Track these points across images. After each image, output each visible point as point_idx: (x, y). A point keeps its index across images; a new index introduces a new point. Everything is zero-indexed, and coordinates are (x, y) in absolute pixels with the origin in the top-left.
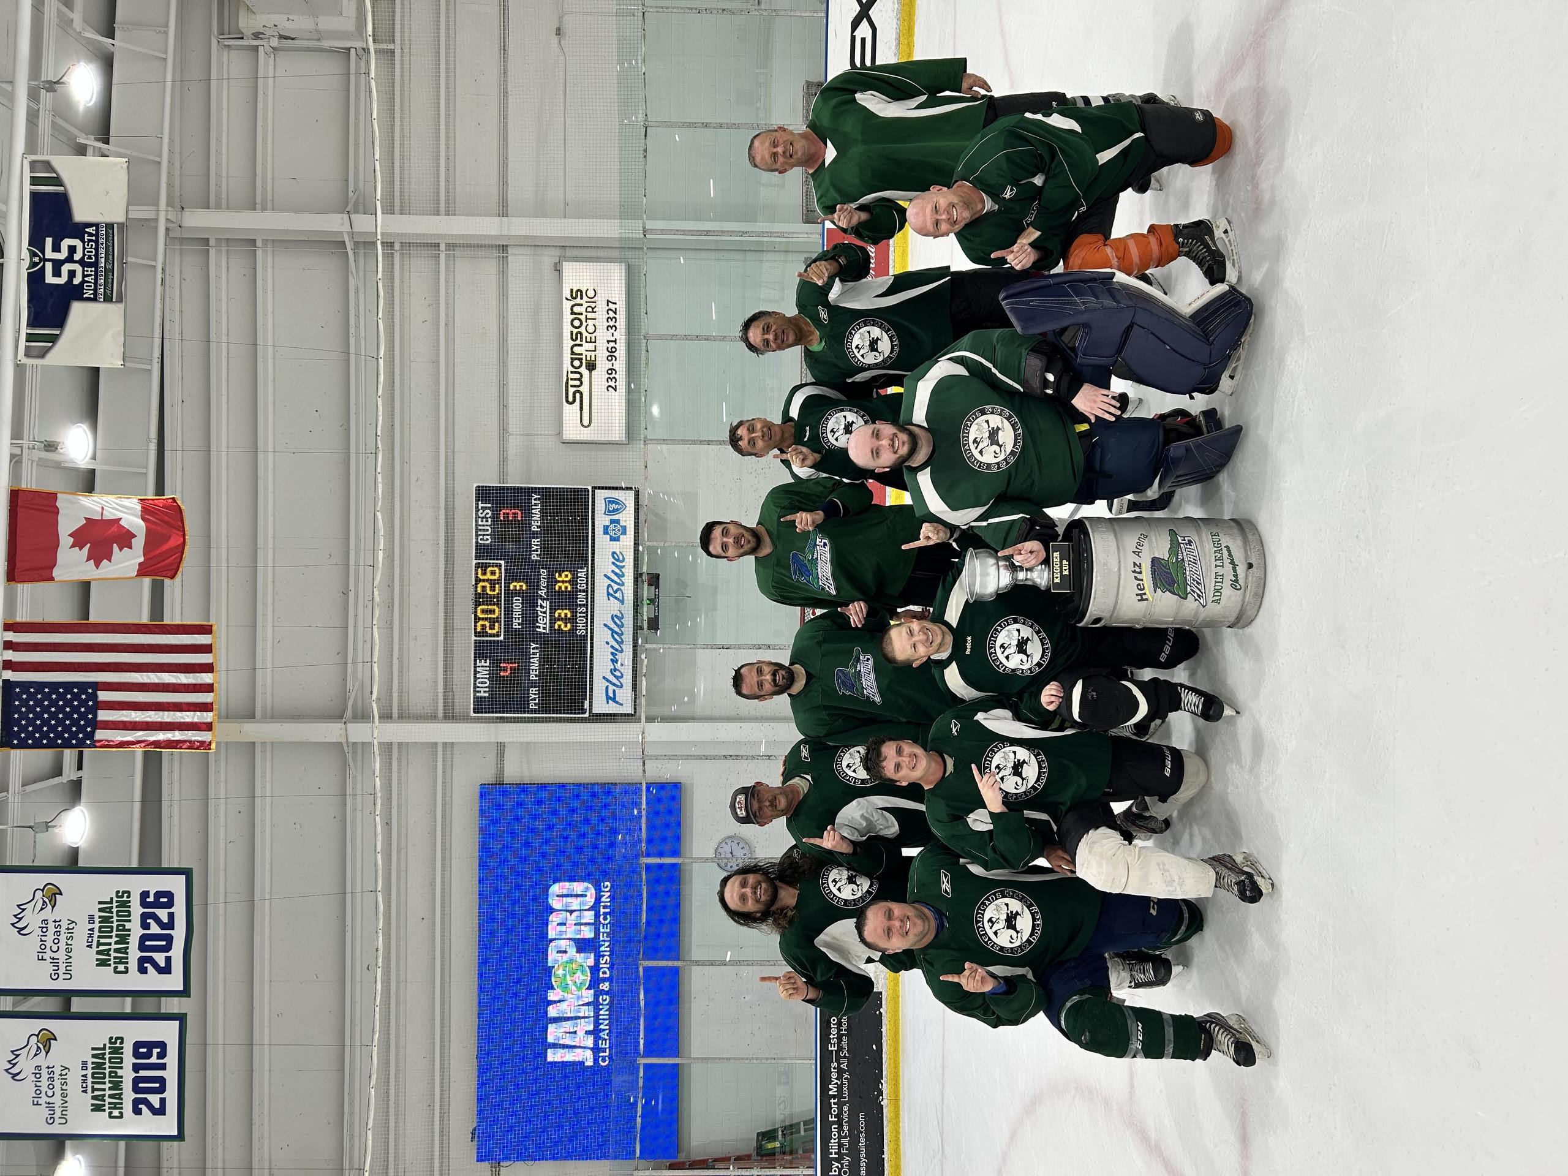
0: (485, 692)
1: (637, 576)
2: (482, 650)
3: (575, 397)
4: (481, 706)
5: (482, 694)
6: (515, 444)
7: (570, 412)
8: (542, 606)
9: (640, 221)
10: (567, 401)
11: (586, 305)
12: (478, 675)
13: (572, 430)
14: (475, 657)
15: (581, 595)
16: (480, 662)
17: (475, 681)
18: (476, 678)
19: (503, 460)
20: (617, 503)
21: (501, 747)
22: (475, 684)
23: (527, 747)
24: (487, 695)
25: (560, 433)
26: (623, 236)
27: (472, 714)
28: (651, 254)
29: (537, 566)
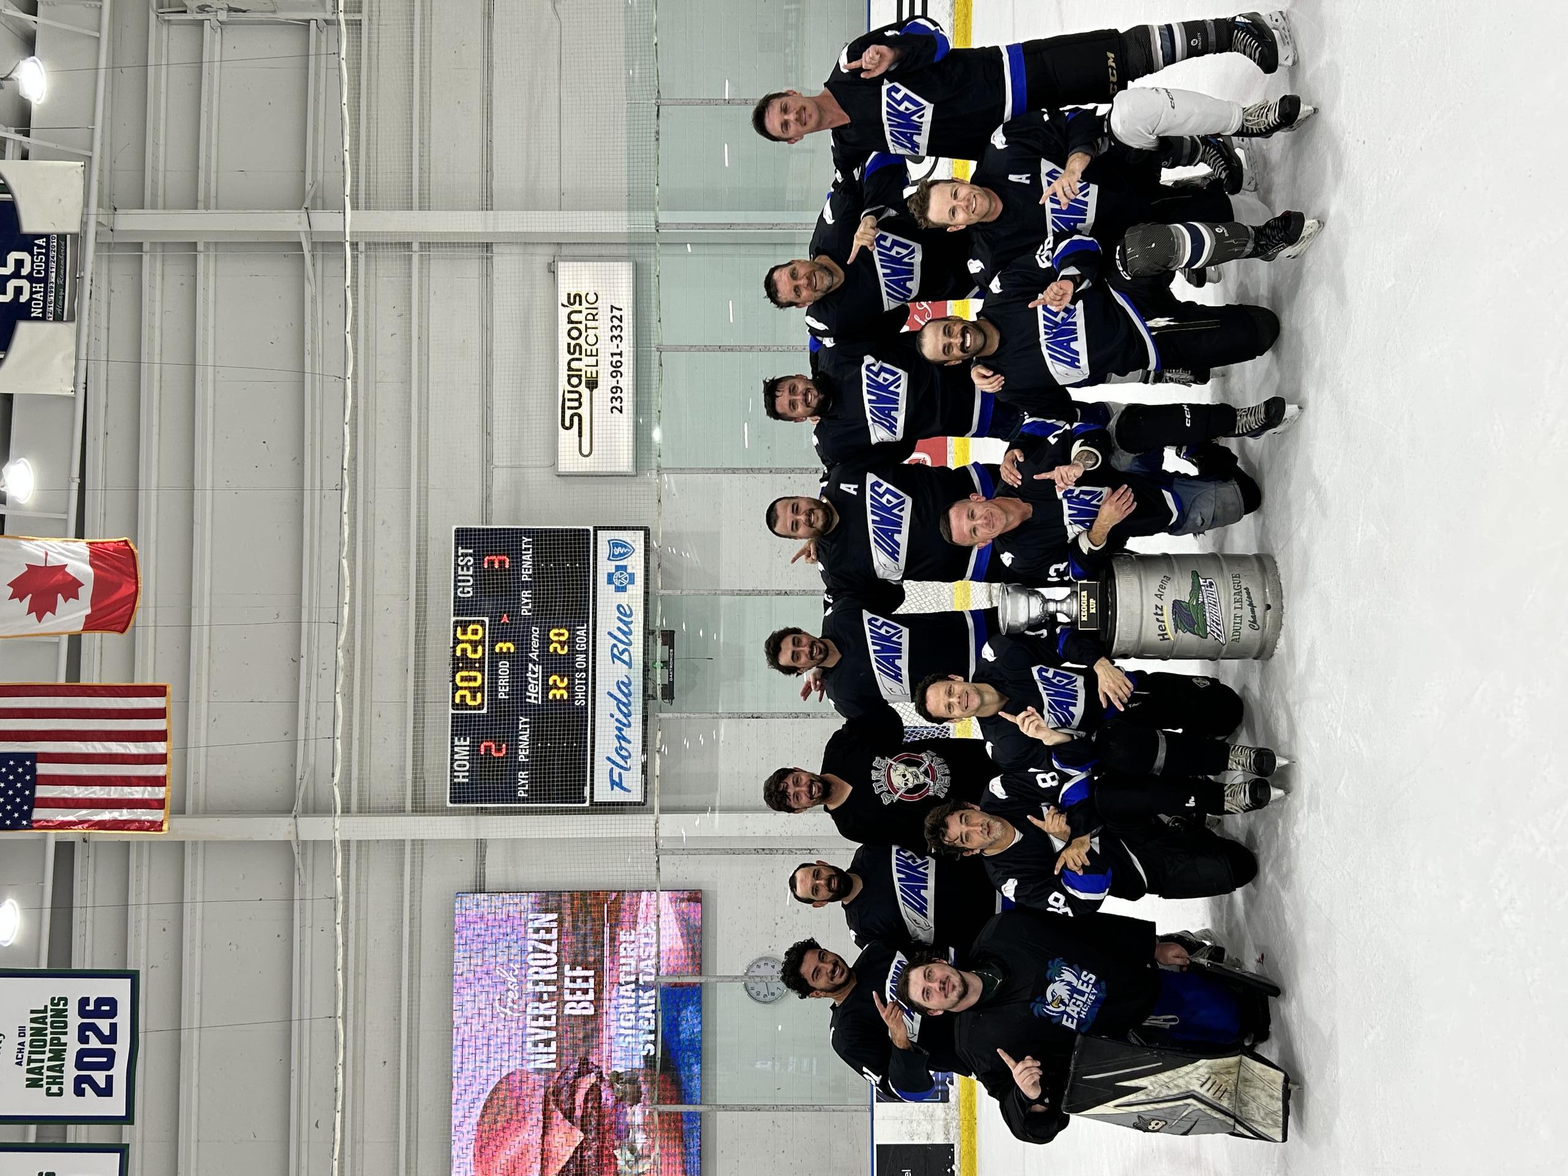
0: (464, 777)
1: (648, 633)
2: (462, 725)
3: (572, 420)
4: (459, 794)
5: (461, 780)
6: (501, 479)
7: (568, 439)
8: (534, 673)
9: (652, 214)
10: (563, 425)
11: (585, 312)
12: (456, 757)
13: (569, 459)
14: (452, 735)
15: (580, 658)
16: (459, 740)
17: (452, 764)
18: (453, 760)
19: (487, 499)
20: (622, 546)
21: (481, 845)
22: (452, 767)
23: (514, 844)
24: (467, 780)
25: (554, 464)
26: (633, 231)
27: (449, 805)
28: (664, 250)
29: (529, 622)
